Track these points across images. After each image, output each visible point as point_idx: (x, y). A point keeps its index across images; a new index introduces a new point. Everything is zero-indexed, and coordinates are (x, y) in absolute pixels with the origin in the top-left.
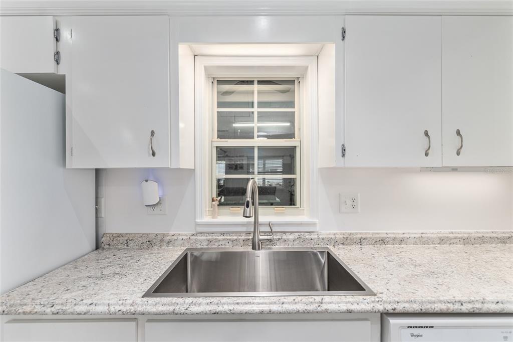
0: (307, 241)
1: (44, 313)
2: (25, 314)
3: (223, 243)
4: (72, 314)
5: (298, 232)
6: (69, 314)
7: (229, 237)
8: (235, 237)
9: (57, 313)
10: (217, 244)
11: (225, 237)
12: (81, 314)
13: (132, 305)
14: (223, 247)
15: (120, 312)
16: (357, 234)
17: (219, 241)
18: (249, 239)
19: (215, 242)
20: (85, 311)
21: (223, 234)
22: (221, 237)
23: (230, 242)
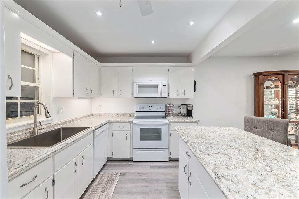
0: (51, 127)
1: (23, 169)
2: (13, 175)
3: (15, 137)
4: (35, 163)
5: (47, 124)
6: (34, 163)
7: (17, 134)
8: (21, 133)
9: (29, 166)
10: (11, 139)
11: (15, 135)
12: (38, 161)
13: (52, 150)
14: (15, 140)
15: (52, 153)
16: (64, 121)
17: (12, 137)
18: (28, 132)
19: (10, 139)
20: (40, 159)
21: (13, 133)
22: (12, 135)
23: (19, 136)
